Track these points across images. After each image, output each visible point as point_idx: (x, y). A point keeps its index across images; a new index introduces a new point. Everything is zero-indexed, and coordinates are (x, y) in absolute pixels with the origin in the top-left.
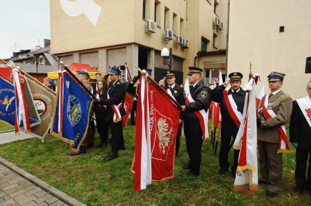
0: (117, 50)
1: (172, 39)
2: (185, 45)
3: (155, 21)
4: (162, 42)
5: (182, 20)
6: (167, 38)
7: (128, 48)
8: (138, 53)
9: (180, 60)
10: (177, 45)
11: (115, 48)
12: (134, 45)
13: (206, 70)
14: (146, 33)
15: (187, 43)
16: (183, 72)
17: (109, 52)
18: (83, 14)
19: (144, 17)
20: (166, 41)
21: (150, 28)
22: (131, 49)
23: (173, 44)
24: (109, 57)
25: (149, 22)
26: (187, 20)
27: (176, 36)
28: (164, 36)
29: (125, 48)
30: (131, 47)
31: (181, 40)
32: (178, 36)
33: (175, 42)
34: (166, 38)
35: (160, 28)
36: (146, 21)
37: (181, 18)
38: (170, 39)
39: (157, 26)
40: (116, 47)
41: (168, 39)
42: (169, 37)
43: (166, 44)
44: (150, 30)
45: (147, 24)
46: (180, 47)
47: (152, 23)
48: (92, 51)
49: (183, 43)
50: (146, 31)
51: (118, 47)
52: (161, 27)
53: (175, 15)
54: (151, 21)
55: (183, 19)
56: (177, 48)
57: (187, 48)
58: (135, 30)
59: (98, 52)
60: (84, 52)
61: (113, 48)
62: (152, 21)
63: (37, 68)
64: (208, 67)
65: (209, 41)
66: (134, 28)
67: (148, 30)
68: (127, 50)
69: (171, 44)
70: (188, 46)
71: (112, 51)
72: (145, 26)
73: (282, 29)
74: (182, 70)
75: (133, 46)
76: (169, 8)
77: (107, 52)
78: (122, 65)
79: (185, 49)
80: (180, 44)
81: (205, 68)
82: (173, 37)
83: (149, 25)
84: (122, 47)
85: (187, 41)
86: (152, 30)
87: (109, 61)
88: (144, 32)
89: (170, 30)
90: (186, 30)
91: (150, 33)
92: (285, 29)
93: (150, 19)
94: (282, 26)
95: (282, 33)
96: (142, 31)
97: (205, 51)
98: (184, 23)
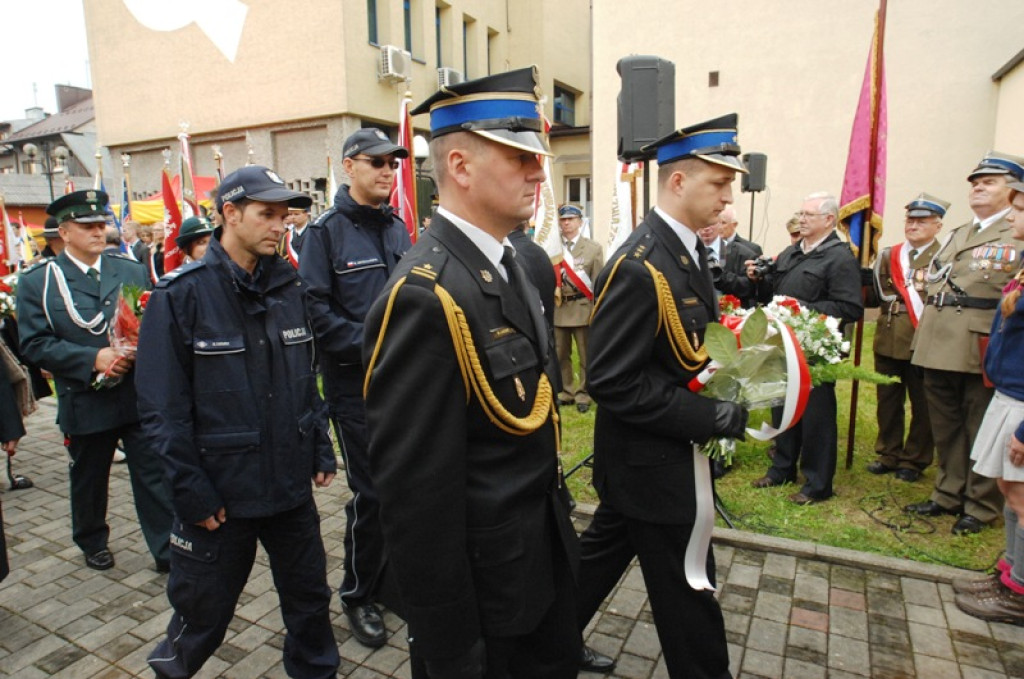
0: (301, 133)
3: (408, 48)
5: (492, 35)
7: (332, 127)
11: (295, 127)
12: (350, 120)
13: (572, 182)
14: (380, 82)
17: (280, 138)
18: (194, 24)
19: (373, 38)
21: (391, 70)
22: (342, 132)
24: (280, 154)
25: (386, 52)
26: (509, 31)
29: (325, 126)
30: (341, 126)
35: (423, 64)
36: (378, 48)
37: (491, 26)
39: (413, 60)
40: (299, 126)
44: (392, 76)
45: (381, 59)
47: (396, 55)
48: (230, 136)
50: (382, 78)
51: (304, 125)
52: (425, 60)
53: (468, 22)
54: (392, 50)
55: (496, 28)
58: (347, 76)
59: (243, 138)
60: (203, 139)
61: (289, 127)
62: (397, 49)
63: (51, 186)
64: (574, 172)
65: (580, 93)
66: (344, 73)
67: (386, 74)
68: (329, 133)
71: (288, 136)
72: (378, 62)
73: (714, 79)
75: (344, 120)
76: (450, 3)
77: (274, 140)
78: (318, 177)
81: (566, 174)
83: (387, 60)
84: (315, 124)
86: (396, 74)
87: (279, 164)
88: (376, 80)
89: (454, 70)
90: (508, 62)
91: (392, 82)
92: (721, 79)
93: (390, 43)
94: (714, 70)
95: (714, 89)
96: (370, 79)
97: (568, 123)
98: (501, 41)
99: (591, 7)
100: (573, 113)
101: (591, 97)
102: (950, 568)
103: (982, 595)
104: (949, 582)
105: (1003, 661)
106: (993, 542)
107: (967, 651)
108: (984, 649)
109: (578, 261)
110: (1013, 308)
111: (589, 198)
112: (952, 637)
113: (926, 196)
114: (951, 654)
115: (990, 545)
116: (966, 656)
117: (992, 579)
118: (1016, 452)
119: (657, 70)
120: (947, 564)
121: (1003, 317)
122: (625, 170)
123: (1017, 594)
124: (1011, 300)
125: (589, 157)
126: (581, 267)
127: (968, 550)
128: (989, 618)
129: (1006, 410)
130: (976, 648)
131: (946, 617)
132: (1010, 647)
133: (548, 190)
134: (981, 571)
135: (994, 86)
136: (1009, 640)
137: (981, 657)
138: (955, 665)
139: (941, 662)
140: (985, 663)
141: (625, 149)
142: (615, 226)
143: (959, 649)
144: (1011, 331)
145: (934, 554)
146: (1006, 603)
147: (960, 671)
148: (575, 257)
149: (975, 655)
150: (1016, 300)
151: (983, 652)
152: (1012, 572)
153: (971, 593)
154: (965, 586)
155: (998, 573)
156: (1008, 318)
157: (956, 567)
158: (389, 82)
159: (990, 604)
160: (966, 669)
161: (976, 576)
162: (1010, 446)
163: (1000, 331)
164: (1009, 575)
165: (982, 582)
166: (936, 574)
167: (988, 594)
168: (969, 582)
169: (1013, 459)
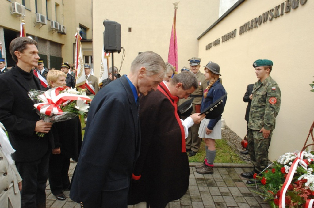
1: (45, 24)
2: (62, 31)
3: (24, 4)
4: (34, 26)
5: (57, 5)
6: (40, 22)
8: (3, 36)
9: (59, 46)
10: (53, 30)
13: (86, 57)
14: (12, 15)
15: (64, 29)
16: (62, 57)
20: (39, 25)
21: (16, 11)
23: (48, 29)
25: (14, 4)
26: (63, 5)
27: (51, 21)
28: (36, 20)
31: (56, 26)
32: (53, 22)
33: (50, 27)
34: (38, 22)
35: (30, 11)
36: (11, 2)
37: (57, 2)
38: (43, 25)
39: (26, 9)
41: (41, 24)
42: (41, 22)
43: (40, 28)
44: (17, 13)
45: (12, 6)
46: (56, 32)
47: (18, 6)
49: (59, 29)
50: (12, 13)
52: (31, 10)
54: (17, 4)
55: (59, 4)
56: (53, 33)
57: (64, 33)
62: (19, 4)
64: (87, 54)
65: (88, 29)
67: (14, 12)
69: (45, 29)
70: (65, 32)
72: (10, 7)
73: (130, 30)
74: (61, 55)
79: (63, 35)
80: (56, 30)
81: (84, 54)
82: (46, 22)
83: (14, 7)
85: (64, 27)
86: (19, 13)
88: (10, 14)
89: (43, 15)
90: (63, 15)
91: (17, 15)
92: (132, 30)
93: (15, 1)
94: (130, 27)
95: (130, 32)
96: (8, 13)
97: (84, 38)
98: (60, 8)
99: (92, 2)
100: (86, 35)
101: (92, 30)
102: (195, 163)
103: (202, 168)
104: (194, 166)
105: (206, 183)
106: (203, 154)
107: (199, 183)
108: (203, 181)
109: (90, 82)
110: (206, 96)
111: (92, 62)
112: (196, 180)
113: (185, 67)
114: (196, 184)
115: (202, 155)
116: (199, 184)
117: (204, 164)
118: (207, 131)
119: (115, 25)
120: (194, 162)
121: (204, 98)
122: (105, 55)
123: (209, 166)
124: (206, 94)
125: (92, 49)
126: (91, 84)
127: (198, 158)
128: (203, 174)
129: (205, 121)
130: (201, 181)
131: (194, 175)
132: (208, 179)
133: (81, 59)
134: (201, 162)
135: (198, 41)
136: (207, 178)
137: (202, 184)
138: (197, 187)
139: (194, 187)
140: (203, 185)
141: (106, 48)
142: (102, 72)
143: (198, 183)
144: (206, 102)
145: (191, 160)
146: (207, 169)
147: (198, 188)
148: (89, 81)
149: (201, 183)
150: (207, 94)
151: (202, 182)
152: (208, 162)
153: (199, 168)
154: (198, 166)
155: (205, 162)
156: (206, 98)
157: (196, 162)
158: (16, 15)
159: (203, 170)
160: (200, 187)
161: (200, 164)
162: (206, 130)
163: (204, 102)
164: (207, 162)
165: (202, 165)
166: (192, 165)
167: (203, 168)
168: (198, 165)
169: (207, 133)
